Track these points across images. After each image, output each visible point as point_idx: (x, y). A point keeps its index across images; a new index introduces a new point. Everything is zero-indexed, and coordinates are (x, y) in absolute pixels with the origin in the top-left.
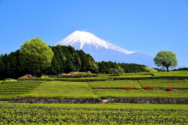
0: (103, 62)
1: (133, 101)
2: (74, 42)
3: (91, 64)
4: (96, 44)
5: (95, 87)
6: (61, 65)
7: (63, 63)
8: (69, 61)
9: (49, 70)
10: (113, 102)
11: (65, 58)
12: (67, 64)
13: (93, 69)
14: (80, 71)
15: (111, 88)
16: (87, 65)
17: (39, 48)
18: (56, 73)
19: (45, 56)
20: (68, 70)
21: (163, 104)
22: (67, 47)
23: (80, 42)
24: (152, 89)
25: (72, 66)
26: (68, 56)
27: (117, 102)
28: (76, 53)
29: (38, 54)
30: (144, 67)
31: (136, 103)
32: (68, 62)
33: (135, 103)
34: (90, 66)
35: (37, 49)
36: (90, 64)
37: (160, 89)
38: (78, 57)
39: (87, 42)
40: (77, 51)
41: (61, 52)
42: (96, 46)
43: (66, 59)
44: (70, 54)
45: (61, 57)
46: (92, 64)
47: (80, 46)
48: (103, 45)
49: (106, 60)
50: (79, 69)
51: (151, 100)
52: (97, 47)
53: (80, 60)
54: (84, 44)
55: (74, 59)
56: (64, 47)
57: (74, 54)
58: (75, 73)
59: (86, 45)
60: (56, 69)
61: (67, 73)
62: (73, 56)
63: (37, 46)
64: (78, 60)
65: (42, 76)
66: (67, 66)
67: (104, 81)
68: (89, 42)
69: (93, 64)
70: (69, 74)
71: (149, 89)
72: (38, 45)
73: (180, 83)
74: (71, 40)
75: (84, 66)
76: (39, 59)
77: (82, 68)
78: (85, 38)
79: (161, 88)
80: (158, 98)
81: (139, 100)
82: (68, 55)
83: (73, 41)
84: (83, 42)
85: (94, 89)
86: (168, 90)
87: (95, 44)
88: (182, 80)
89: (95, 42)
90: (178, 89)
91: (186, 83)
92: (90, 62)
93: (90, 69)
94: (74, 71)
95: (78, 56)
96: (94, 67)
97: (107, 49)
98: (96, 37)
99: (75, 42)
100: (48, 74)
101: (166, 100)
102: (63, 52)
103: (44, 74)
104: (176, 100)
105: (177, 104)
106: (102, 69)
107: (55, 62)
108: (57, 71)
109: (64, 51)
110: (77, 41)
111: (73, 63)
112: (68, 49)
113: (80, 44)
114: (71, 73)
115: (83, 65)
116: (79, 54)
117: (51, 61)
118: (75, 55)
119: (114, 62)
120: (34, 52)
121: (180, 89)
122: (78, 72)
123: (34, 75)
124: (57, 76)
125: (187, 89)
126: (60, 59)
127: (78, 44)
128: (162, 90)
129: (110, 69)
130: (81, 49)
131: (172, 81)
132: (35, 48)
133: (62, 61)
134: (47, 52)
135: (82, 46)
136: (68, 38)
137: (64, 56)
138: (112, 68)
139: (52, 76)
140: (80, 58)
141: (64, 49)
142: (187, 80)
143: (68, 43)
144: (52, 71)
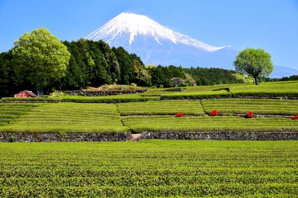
0: (159, 66)
1: (183, 135)
2: (118, 32)
3: (137, 71)
4: (156, 35)
5: (126, 112)
6: (86, 74)
7: (90, 70)
8: (100, 66)
9: (65, 82)
10: (149, 138)
11: (92, 62)
12: (97, 72)
13: (142, 78)
14: (118, 83)
15: (153, 114)
16: (131, 73)
17: (44, 45)
18: (77, 86)
19: (56, 60)
20: (98, 82)
21: (233, 140)
22: (96, 43)
23: (129, 31)
24: (221, 115)
25: (105, 74)
26: (97, 58)
27: (156, 138)
28: (112, 53)
29: (43, 56)
32: (97, 68)
34: (136, 74)
35: (40, 48)
36: (136, 71)
37: (234, 115)
38: (115, 60)
39: (140, 33)
40: (114, 49)
41: (85, 52)
42: (156, 38)
43: (94, 63)
44: (100, 55)
45: (86, 61)
46: (140, 71)
47: (129, 39)
48: (168, 37)
49: (166, 64)
50: (117, 80)
51: (214, 134)
52: (158, 40)
53: (118, 65)
54: (135, 36)
55: (108, 63)
56: (90, 43)
57: (108, 55)
58: (110, 86)
59: (139, 37)
60: (77, 80)
61: (97, 87)
62: (106, 58)
63: (40, 42)
64: (115, 64)
65: (52, 92)
66: (95, 75)
67: (144, 101)
68: (144, 31)
69: (141, 71)
70: (100, 89)
71: (215, 115)
72: (43, 41)
73: (270, 104)
74: (113, 28)
75: (125, 74)
76: (45, 64)
77: (122, 77)
78: (138, 25)
79: (235, 114)
80: (226, 130)
81: (194, 135)
82: (98, 56)
83: (117, 30)
84: (135, 32)
85: (124, 115)
86: (247, 117)
87: (153, 35)
88: (274, 98)
89: (154, 32)
91: (280, 104)
92: (136, 68)
93: (136, 79)
94: (108, 84)
95: (115, 57)
96: (143, 76)
97: (174, 43)
98: (157, 23)
100: (63, 89)
101: (240, 134)
102: (88, 51)
103: (57, 89)
104: (256, 134)
105: (258, 140)
106: (157, 79)
107: (74, 68)
108: (78, 84)
109: (91, 49)
110: (124, 29)
111: (107, 69)
112: (98, 47)
113: (129, 34)
114: (104, 86)
115: (123, 73)
116: (116, 55)
118: (110, 56)
119: (178, 66)
120: (36, 52)
121: (267, 114)
122: (115, 84)
123: (38, 92)
124: (77, 92)
125: (280, 114)
126: (83, 63)
127: (126, 35)
128: (237, 116)
129: (172, 79)
130: (130, 43)
131: (257, 101)
132: (38, 45)
133: (87, 66)
134: (59, 52)
135: (132, 39)
136: (108, 25)
137: (91, 58)
138: (174, 77)
139: (70, 93)
140: (119, 61)
141: (90, 45)
142: (283, 98)
143: (108, 33)
144: (70, 83)
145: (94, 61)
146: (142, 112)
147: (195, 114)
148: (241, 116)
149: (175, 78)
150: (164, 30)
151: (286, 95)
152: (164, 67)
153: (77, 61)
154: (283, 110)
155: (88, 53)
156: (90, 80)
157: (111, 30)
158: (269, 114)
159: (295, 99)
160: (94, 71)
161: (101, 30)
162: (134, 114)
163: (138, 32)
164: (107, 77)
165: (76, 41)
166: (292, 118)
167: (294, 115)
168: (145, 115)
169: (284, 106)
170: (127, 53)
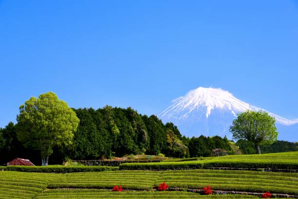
0: (202, 137)
2: (195, 105)
3: (170, 141)
4: (233, 109)
6: (110, 142)
7: (114, 139)
8: (125, 135)
9: (81, 151)
11: (117, 131)
12: (122, 142)
13: (176, 149)
14: (147, 153)
16: (162, 143)
17: (48, 110)
18: (97, 155)
22: (124, 111)
23: (206, 105)
24: (172, 190)
25: (131, 144)
26: (123, 126)
28: (141, 120)
29: (47, 122)
32: (123, 137)
34: (168, 144)
35: (44, 113)
36: (168, 141)
37: (188, 191)
38: (143, 128)
39: (217, 106)
41: (110, 119)
42: (233, 112)
43: (119, 132)
44: (127, 123)
45: (109, 129)
46: (173, 140)
47: (206, 113)
49: (209, 134)
50: (145, 150)
53: (146, 133)
54: (212, 109)
55: (136, 132)
56: (117, 111)
57: (135, 123)
58: (137, 157)
59: (216, 111)
60: (97, 149)
61: (120, 156)
62: (133, 127)
63: (45, 108)
64: (143, 133)
65: (66, 162)
66: (120, 144)
68: (221, 105)
69: (175, 141)
70: (124, 159)
71: (163, 190)
72: (47, 106)
73: (243, 177)
74: (191, 102)
75: (154, 144)
76: (50, 130)
77: (152, 146)
78: (215, 99)
79: (190, 189)
82: (124, 124)
84: (212, 106)
85: (52, 188)
87: (230, 109)
88: (253, 170)
89: (231, 106)
90: (228, 190)
91: (257, 178)
92: (169, 138)
93: (169, 149)
94: (135, 154)
95: (144, 126)
96: (179, 146)
99: (197, 106)
100: (77, 159)
102: (114, 118)
106: (198, 150)
107: (94, 137)
108: (98, 153)
109: (117, 117)
110: (201, 103)
111: (134, 139)
112: (125, 114)
113: (205, 109)
114: (130, 156)
115: (152, 143)
116: (145, 123)
117: (72, 135)
118: (138, 125)
119: (223, 137)
120: (39, 118)
121: (232, 190)
122: (143, 154)
124: (92, 162)
125: (248, 191)
126: (106, 132)
127: (203, 108)
128: (191, 191)
129: (214, 150)
130: (207, 117)
131: (230, 172)
133: (111, 135)
134: (64, 118)
135: (209, 112)
136: (185, 99)
137: (116, 126)
138: (217, 148)
139: (85, 162)
140: (148, 130)
141: (116, 113)
142: (265, 170)
143: (185, 106)
144: (88, 152)
145: (119, 130)
146: (75, 184)
148: (197, 192)
149: (217, 149)
150: (241, 104)
151: (269, 167)
152: (207, 137)
153: (98, 129)
154: (255, 185)
155: (113, 121)
156: (113, 149)
157: (188, 104)
158: (235, 190)
159: (280, 171)
160: (119, 140)
161: (179, 104)
162: (65, 187)
163: (215, 106)
164: (133, 147)
165: (102, 108)
166: (261, 195)
167: (265, 192)
168: (78, 188)
169: (259, 180)
170: (160, 122)
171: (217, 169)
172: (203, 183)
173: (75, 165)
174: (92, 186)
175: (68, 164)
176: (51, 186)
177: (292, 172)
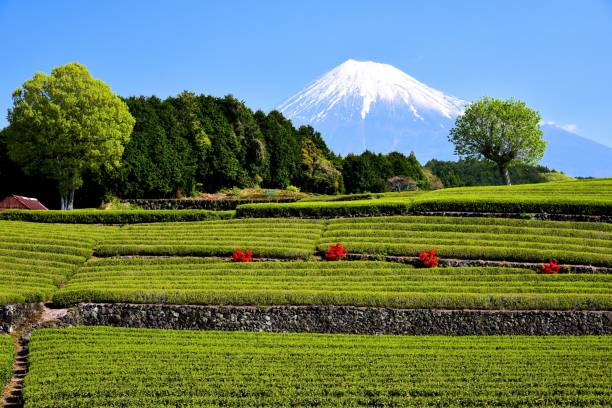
0: (367, 153)
1: (193, 316)
2: (341, 94)
3: (308, 161)
4: (412, 101)
5: (110, 247)
6: (192, 164)
7: (200, 157)
8: (222, 149)
9: (137, 181)
10: (94, 323)
11: (206, 141)
12: (215, 163)
13: (319, 177)
14: (265, 185)
15: (178, 254)
16: (294, 164)
17: (71, 99)
18: (168, 190)
20: (216, 180)
22: (218, 102)
23: (362, 94)
24: (354, 258)
25: (234, 168)
26: (216, 132)
27: (113, 322)
28: (252, 120)
29: (68, 123)
30: (543, 174)
31: (210, 325)
32: (217, 153)
33: (202, 326)
34: (305, 167)
35: (64, 106)
36: (305, 162)
37: (388, 260)
38: (256, 136)
39: (382, 97)
40: (259, 115)
41: (192, 119)
42: (412, 108)
43: (209, 143)
44: (225, 126)
45: (191, 137)
46: (314, 160)
47: (361, 109)
48: (435, 105)
50: (261, 180)
51: (285, 313)
52: (415, 111)
53: (262, 147)
54: (372, 102)
55: (242, 142)
56: (205, 101)
57: (241, 126)
58: (245, 192)
59: (380, 106)
60: (168, 175)
61: (213, 192)
62: (238, 134)
63: (64, 94)
64: (257, 146)
65: (107, 202)
66: (212, 167)
67: (195, 220)
68: (389, 95)
69: (318, 162)
70: (221, 196)
71: (336, 259)
72: (69, 90)
73: (496, 231)
74: (332, 88)
75: (278, 167)
76: (75, 139)
77: (274, 172)
78: (379, 82)
79: (392, 256)
80: (324, 303)
81: (226, 315)
82: (220, 128)
83: (338, 93)
84: (372, 97)
85: (104, 255)
86: (419, 264)
87: (406, 101)
88: (512, 217)
89: (407, 96)
90: (470, 258)
91: (523, 232)
92: (306, 155)
93: (307, 177)
94: (241, 187)
95: (258, 131)
96: (324, 171)
97: (445, 118)
98: (413, 79)
99: (343, 97)
100: (130, 197)
101: (361, 313)
102: (199, 117)
103: (118, 196)
104: (407, 314)
106: (359, 180)
107: (161, 152)
108: (170, 186)
109: (205, 114)
110: (351, 90)
111: (239, 157)
112: (221, 109)
113: (360, 101)
114: (231, 192)
115: (275, 164)
116: (261, 126)
117: (121, 150)
118: (246, 130)
119: (407, 155)
120: (53, 114)
121: (478, 258)
122: (258, 187)
123: (63, 200)
124: (159, 202)
125: (510, 259)
126: (185, 143)
127: (356, 101)
128: (395, 260)
129: (391, 180)
130: (363, 116)
131: (468, 222)
132: (58, 100)
133: (193, 148)
134: (105, 116)
135: (366, 109)
136: (322, 83)
137: (203, 133)
138: (396, 175)
139: (144, 203)
140: (267, 140)
141: (204, 106)
142: (537, 217)
144: (151, 184)
145: (211, 139)
146: (150, 247)
147: (286, 254)
148: (407, 262)
149: (397, 178)
150: (426, 91)
151: (545, 210)
152: (377, 154)
153: (169, 138)
154: (523, 248)
155: (198, 122)
156: (199, 178)
157: (327, 93)
158: (483, 257)
159: (568, 219)
160: (209, 160)
161: (309, 92)
162: (131, 253)
163: (378, 97)
164: (238, 172)
165: (175, 96)
166: (540, 268)
167: (547, 261)
169: (531, 236)
170: (288, 124)
171: (438, 215)
172: (417, 244)
173: (127, 208)
174: (187, 250)
175: (111, 207)
176: (102, 251)
177: (592, 220)
